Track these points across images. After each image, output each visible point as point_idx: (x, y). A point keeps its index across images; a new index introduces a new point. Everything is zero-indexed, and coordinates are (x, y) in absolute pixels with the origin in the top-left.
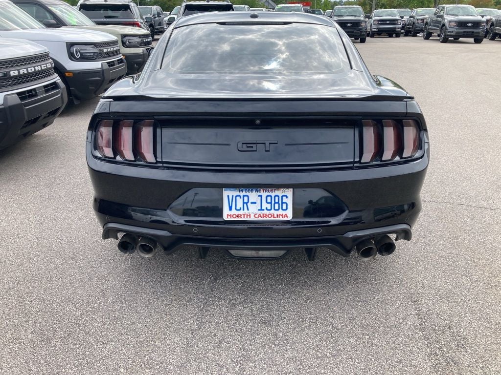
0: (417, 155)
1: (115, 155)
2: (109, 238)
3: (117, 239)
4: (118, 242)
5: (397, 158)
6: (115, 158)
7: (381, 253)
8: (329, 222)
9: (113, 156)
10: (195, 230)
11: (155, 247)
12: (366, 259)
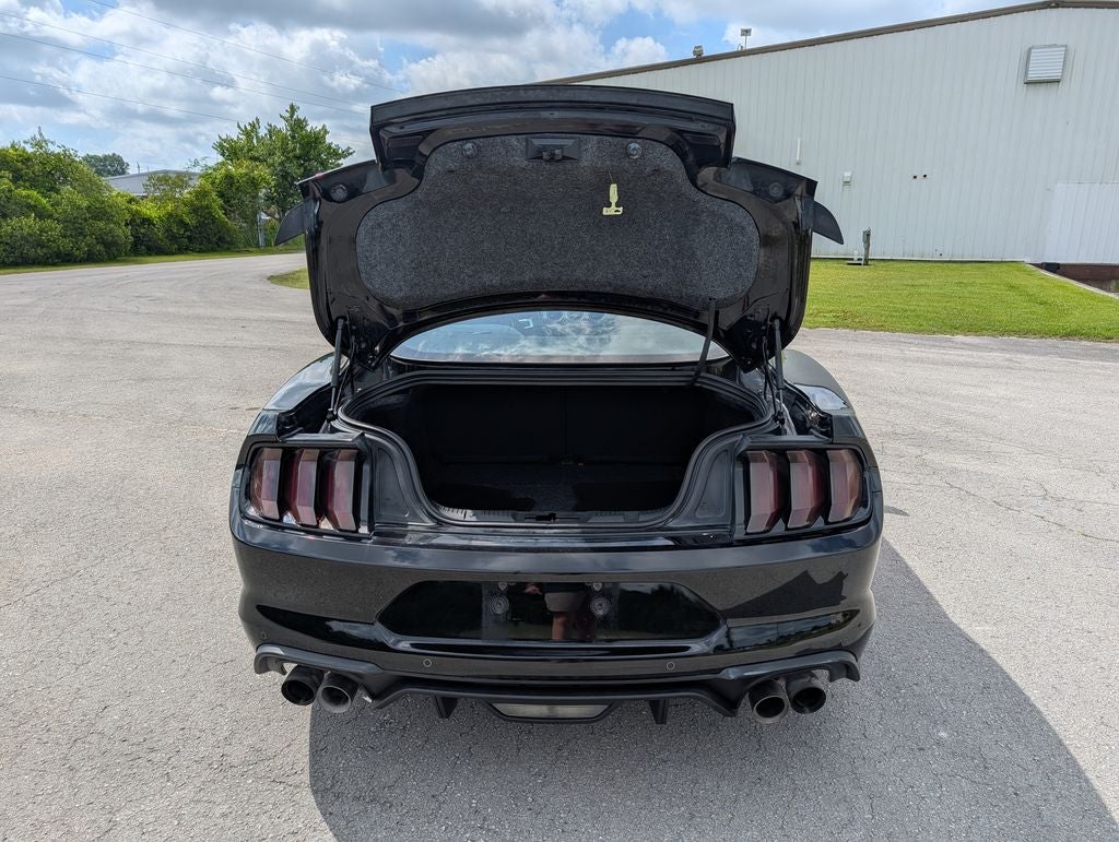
0: (859, 517)
1: (282, 513)
2: (268, 670)
3: (284, 673)
4: (284, 678)
5: (819, 524)
6: (281, 520)
7: (799, 708)
8: (688, 648)
9: (277, 517)
10: (427, 663)
11: (353, 694)
12: (769, 721)
